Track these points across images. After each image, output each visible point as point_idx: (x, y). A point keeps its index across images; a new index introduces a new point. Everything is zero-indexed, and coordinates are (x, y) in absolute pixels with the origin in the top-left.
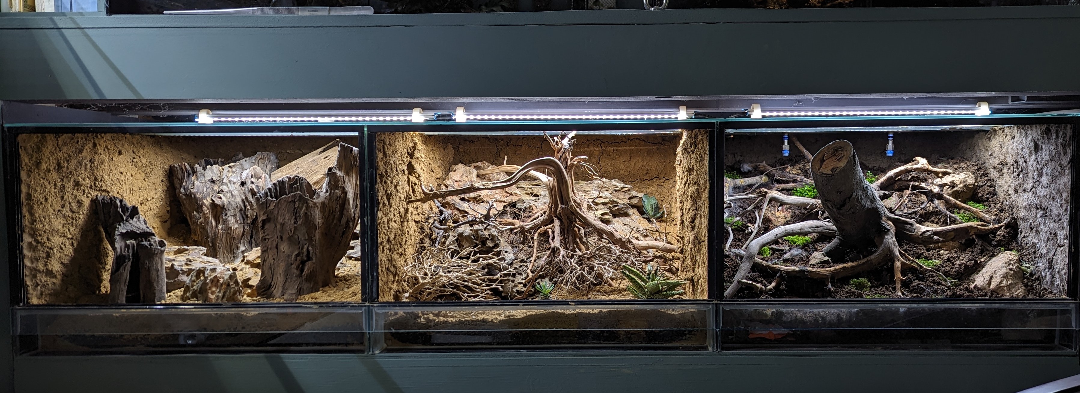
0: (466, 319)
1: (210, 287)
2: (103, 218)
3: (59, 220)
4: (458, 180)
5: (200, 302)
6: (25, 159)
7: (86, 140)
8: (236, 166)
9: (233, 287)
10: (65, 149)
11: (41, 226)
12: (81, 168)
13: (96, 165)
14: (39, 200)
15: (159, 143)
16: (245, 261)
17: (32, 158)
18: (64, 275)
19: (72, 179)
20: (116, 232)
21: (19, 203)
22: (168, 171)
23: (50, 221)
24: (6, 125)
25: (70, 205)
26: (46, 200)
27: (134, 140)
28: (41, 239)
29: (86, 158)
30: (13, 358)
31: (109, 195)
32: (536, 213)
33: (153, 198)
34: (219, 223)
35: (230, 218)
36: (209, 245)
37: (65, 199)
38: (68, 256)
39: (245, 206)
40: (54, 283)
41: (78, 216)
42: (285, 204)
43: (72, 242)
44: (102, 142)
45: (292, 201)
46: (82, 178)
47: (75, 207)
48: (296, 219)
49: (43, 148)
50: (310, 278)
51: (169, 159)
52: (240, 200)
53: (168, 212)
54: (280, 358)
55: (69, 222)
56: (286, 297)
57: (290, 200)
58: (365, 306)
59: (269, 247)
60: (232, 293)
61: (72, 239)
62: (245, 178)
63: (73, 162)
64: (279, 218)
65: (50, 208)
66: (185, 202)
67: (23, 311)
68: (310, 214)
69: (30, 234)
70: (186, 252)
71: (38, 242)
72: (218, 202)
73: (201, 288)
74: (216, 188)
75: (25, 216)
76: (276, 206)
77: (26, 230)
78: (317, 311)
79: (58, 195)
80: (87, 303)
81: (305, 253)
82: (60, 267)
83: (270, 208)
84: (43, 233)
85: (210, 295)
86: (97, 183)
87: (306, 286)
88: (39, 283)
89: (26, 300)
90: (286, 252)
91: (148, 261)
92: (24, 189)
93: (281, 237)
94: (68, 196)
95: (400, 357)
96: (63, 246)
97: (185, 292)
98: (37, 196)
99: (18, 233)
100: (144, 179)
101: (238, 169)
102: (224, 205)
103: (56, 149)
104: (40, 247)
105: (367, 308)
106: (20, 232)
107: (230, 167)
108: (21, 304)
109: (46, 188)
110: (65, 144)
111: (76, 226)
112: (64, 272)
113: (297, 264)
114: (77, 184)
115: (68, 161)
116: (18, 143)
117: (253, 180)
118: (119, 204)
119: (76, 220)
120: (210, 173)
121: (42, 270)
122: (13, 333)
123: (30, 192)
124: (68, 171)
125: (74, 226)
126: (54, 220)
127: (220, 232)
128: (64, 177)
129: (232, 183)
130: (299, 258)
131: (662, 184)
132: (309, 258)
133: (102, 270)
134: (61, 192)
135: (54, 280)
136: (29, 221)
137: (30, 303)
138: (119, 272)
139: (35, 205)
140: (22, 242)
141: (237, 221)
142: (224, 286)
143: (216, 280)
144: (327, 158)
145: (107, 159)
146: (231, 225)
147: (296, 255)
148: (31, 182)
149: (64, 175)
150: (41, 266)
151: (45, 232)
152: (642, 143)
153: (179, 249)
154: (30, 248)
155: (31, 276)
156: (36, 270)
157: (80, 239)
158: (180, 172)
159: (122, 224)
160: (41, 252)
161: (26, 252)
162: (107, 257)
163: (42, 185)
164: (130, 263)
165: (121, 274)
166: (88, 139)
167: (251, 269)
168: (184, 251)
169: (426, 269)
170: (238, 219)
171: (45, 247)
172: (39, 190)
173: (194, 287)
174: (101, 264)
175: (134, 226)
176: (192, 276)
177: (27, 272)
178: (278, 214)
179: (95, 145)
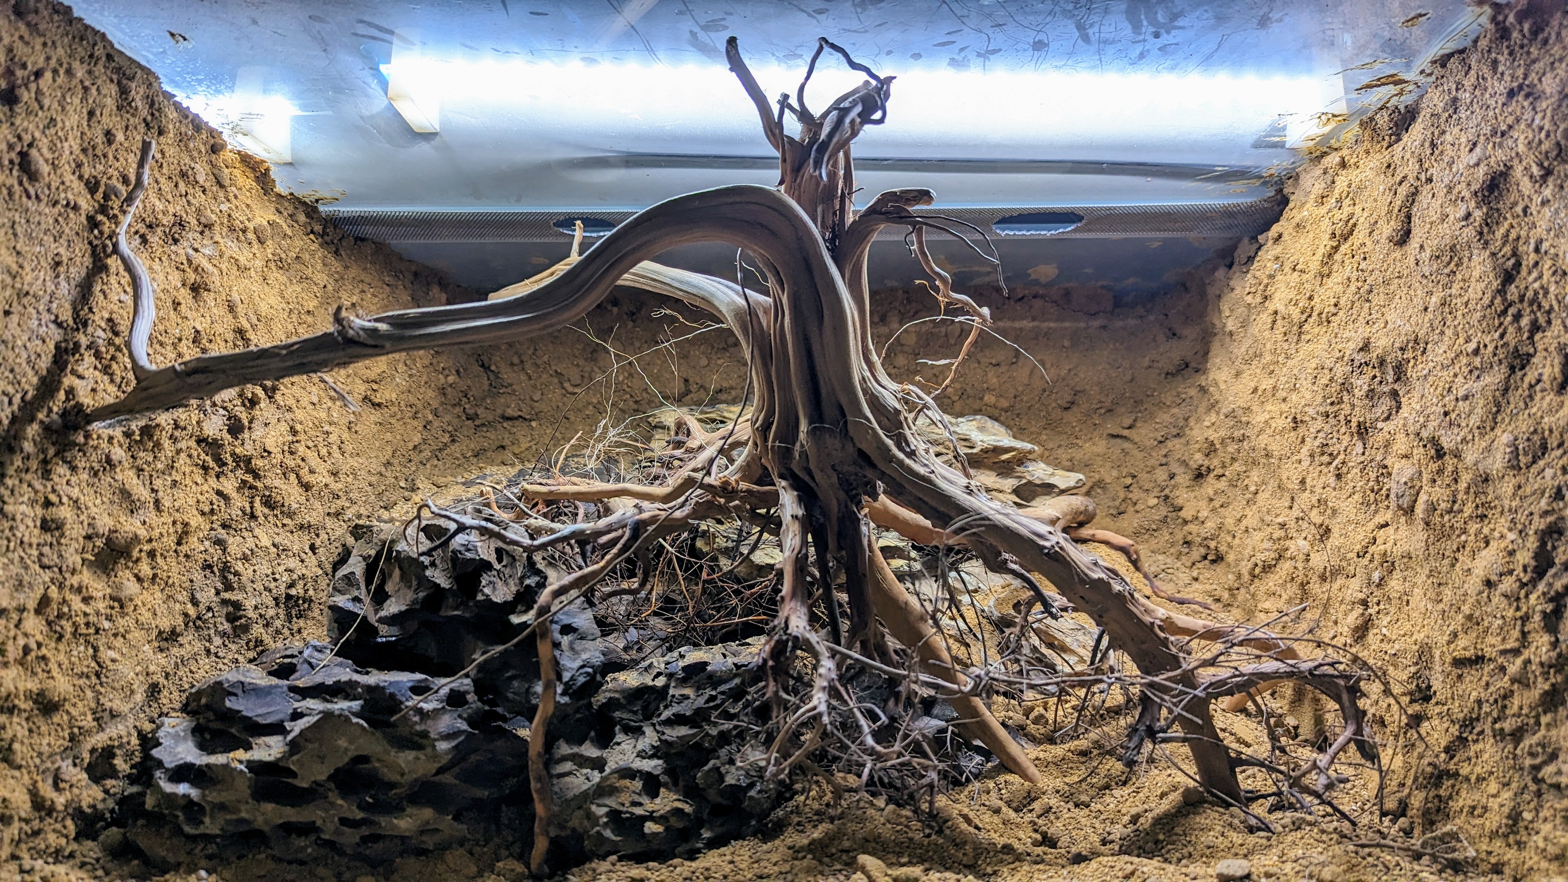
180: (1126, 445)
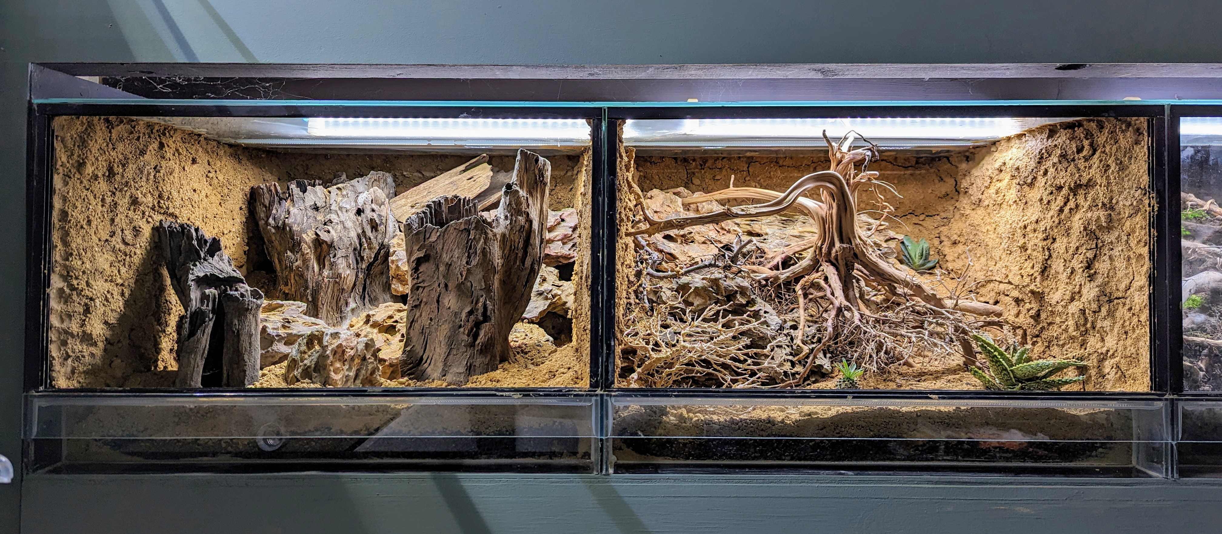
0: (741, 417)
1: (331, 362)
2: (169, 255)
3: (106, 256)
4: (658, 210)
5: (318, 386)
6: (62, 156)
7: (150, 137)
8: (348, 187)
9: (371, 363)
10: (120, 147)
11: (79, 263)
12: (141, 178)
13: (162, 175)
14: (79, 222)
15: (237, 157)
16: (371, 323)
17: (72, 155)
18: (108, 342)
19: (128, 194)
20: (190, 276)
21: (49, 225)
22: (248, 196)
23: (93, 256)
24: (36, 101)
25: (122, 233)
26: (89, 222)
27: (209, 147)
28: (78, 284)
29: (149, 164)
30: (22, 477)
31: (176, 221)
32: (773, 258)
33: (230, 231)
34: (324, 267)
35: (340, 261)
36: (308, 299)
37: (116, 223)
38: (116, 311)
39: (361, 245)
40: (92, 353)
41: (133, 250)
42: (455, 234)
43: (123, 290)
44: (171, 142)
45: (465, 229)
46: (142, 194)
47: (129, 237)
48: (469, 257)
49: (89, 142)
50: (486, 349)
51: (251, 178)
52: (356, 235)
53: (245, 252)
54: (457, 480)
55: (119, 259)
56: (449, 378)
57: (463, 227)
58: (597, 395)
59: (424, 300)
60: (369, 372)
61: (122, 285)
62: (362, 203)
63: (132, 168)
64: (444, 256)
65: (94, 237)
66: (274, 238)
67: (43, 399)
68: (488, 250)
69: (61, 276)
70: (280, 309)
71: (72, 288)
72: (324, 236)
73: (317, 364)
74: (320, 217)
75: (56, 246)
76: (441, 237)
77: (56, 269)
78: (517, 403)
79: (106, 216)
80: (141, 387)
81: (481, 310)
82: (102, 329)
83: (430, 240)
84: (81, 274)
85: (332, 373)
86: (162, 202)
87: (479, 361)
88: (71, 354)
89: (49, 381)
90: (452, 307)
91: (238, 321)
92: (57, 203)
93: (446, 286)
94: (121, 219)
95: (650, 480)
96: (109, 296)
97: (290, 368)
98: (77, 215)
99: (44, 274)
100: (220, 203)
101: (350, 193)
102: (332, 242)
103: (107, 145)
104: (75, 297)
105: (599, 398)
106: (46, 272)
107: (338, 188)
108: (41, 388)
109: (90, 204)
110: (121, 139)
111: (130, 266)
112: (108, 337)
113: (469, 327)
114: (135, 202)
115: (124, 165)
116: (53, 131)
117: (374, 206)
118: (194, 234)
119: (131, 256)
120: (312, 196)
121: (76, 334)
122: (25, 434)
123: (67, 208)
124: (124, 181)
125: (127, 266)
126: (99, 255)
127: (326, 280)
128: (116, 189)
129: (344, 210)
130: (472, 318)
131: (921, 223)
132: (486, 318)
133: (161, 334)
134: (111, 211)
135: (93, 349)
136: (61, 256)
137: (54, 387)
138: (195, 337)
139: (71, 230)
140: (49, 287)
141: (350, 264)
142: (357, 361)
143: (340, 350)
144: (472, 180)
145: (177, 166)
146: (340, 271)
147: (468, 312)
148: (68, 193)
149: (116, 186)
150: (75, 328)
151: (84, 272)
152: (890, 166)
153: (270, 305)
154: (61, 297)
155: (59, 342)
156: (67, 332)
157: (133, 285)
158: (267, 195)
159: (197, 263)
160: (76, 304)
161: (54, 304)
162: (170, 314)
163: (84, 199)
164: (211, 324)
165: (199, 340)
166: (152, 136)
167: (380, 335)
168: (277, 308)
169: (657, 336)
170: (351, 262)
171: (83, 296)
172: (80, 206)
173: (305, 362)
174: (160, 324)
175: (215, 267)
176: (299, 344)
177: (53, 336)
178: (443, 248)
179: (162, 146)
180: (921, 228)
